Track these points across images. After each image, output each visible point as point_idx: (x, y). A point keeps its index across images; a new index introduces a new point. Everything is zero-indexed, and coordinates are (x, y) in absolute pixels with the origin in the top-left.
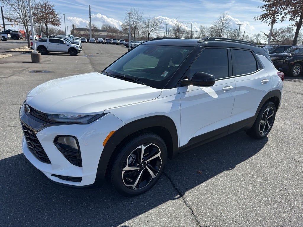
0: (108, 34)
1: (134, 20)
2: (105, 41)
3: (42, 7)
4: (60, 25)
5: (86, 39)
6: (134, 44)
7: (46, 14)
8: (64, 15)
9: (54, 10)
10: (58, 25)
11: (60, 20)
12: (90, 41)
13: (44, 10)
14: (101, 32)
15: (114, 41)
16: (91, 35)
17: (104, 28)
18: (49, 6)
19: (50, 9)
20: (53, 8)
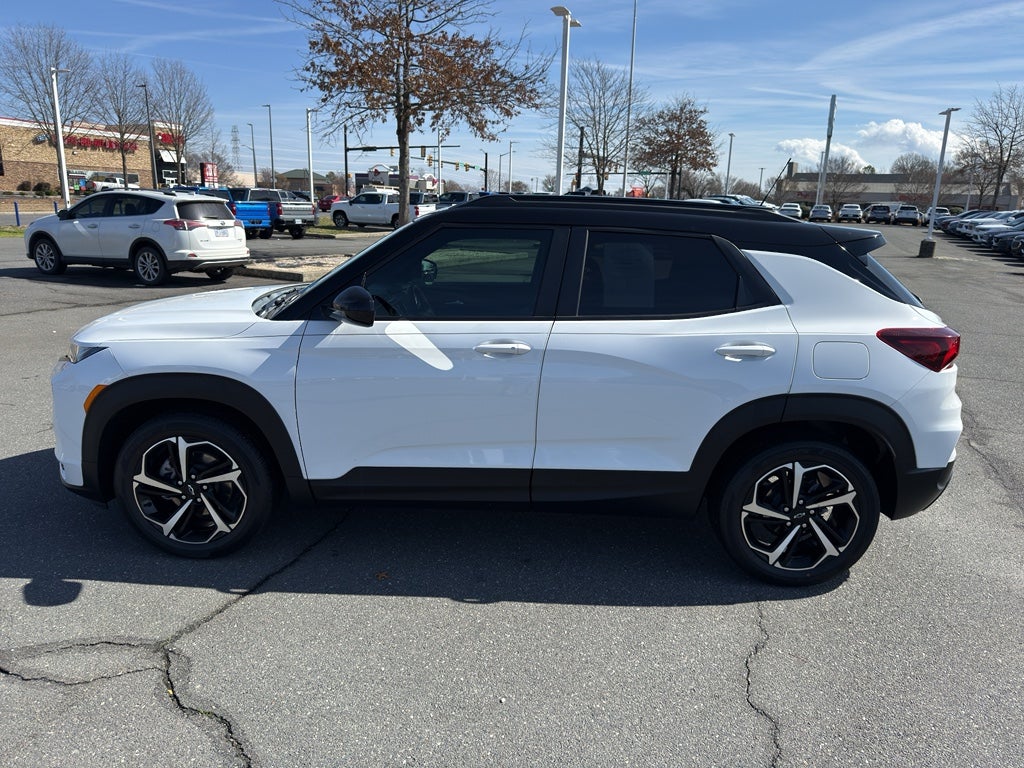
0: (898, 189)
1: (1006, 132)
2: (869, 215)
3: (673, 118)
4: (715, 165)
5: (799, 208)
6: (971, 223)
7: (679, 137)
8: (731, 135)
9: (705, 123)
10: (708, 166)
11: (717, 153)
12: (811, 213)
13: (674, 126)
14: (870, 185)
15: (904, 215)
16: (822, 194)
17: (902, 168)
18: (691, 112)
19: (691, 120)
20: (702, 117)
